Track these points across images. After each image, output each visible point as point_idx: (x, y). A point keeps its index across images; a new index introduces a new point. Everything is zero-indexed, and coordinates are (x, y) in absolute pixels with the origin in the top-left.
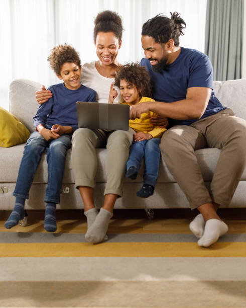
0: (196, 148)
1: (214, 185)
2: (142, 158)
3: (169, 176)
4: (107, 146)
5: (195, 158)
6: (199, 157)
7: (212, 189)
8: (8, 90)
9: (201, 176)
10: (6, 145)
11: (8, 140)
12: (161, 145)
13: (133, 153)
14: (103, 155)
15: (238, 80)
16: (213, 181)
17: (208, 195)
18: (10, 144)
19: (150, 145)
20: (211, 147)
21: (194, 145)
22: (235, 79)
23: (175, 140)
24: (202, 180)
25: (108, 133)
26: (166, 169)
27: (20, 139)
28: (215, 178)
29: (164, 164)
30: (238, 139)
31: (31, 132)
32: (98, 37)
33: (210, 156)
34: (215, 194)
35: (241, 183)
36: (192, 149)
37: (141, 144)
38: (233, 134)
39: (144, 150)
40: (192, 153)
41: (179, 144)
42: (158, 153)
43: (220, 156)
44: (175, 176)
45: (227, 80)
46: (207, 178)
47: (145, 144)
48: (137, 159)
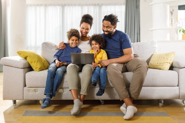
1: (131, 89)
2: (99, 77)
3: (111, 84)
4: (82, 71)
5: (122, 77)
6: (124, 77)
7: (130, 91)
8: (41, 46)
9: (125, 85)
10: (38, 70)
11: (39, 68)
12: (107, 70)
15: (139, 42)
16: (130, 87)
17: (128, 94)
18: (40, 70)
20: (129, 72)
21: (121, 70)
22: (137, 42)
23: (113, 68)
24: (125, 87)
25: (83, 65)
26: (109, 81)
27: (45, 66)
28: (131, 86)
29: (108, 79)
30: (140, 68)
31: (50, 64)
32: (82, 25)
33: (129, 75)
34: (132, 93)
35: (143, 88)
37: (98, 70)
38: (138, 66)
39: (99, 73)
40: (121, 74)
41: (115, 70)
42: (106, 74)
43: (133, 75)
44: (113, 85)
45: (134, 42)
46: (128, 86)
47: (100, 70)
48: (97, 77)
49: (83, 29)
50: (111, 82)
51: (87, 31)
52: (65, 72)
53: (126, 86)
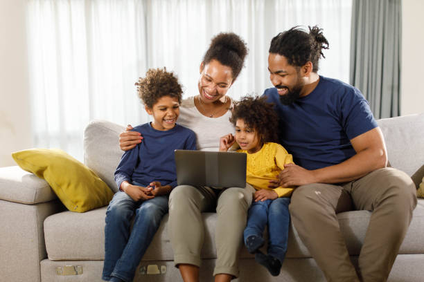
0: (339, 210)
1: (363, 260)
2: (265, 226)
3: (303, 248)
4: (218, 209)
5: (337, 224)
6: (343, 223)
7: (360, 266)
8: (83, 137)
9: (345, 247)
10: (80, 209)
11: (82, 203)
13: (252, 218)
14: (212, 222)
15: (395, 118)
16: (361, 256)
18: (86, 208)
19: (275, 207)
20: (359, 210)
21: (335, 207)
22: (391, 116)
23: (311, 199)
24: (346, 254)
26: (298, 239)
27: (99, 201)
28: (363, 252)
29: (295, 232)
30: (394, 198)
31: (114, 192)
33: (358, 220)
34: (364, 272)
35: (399, 257)
36: (333, 212)
37: (263, 206)
38: (387, 191)
39: (268, 213)
40: (334, 217)
41: (316, 205)
42: (286, 215)
43: (371, 220)
45: (380, 118)
46: (354, 250)
47: (269, 206)
48: (258, 226)
49: (210, 80)
50: (304, 240)
51: (219, 89)
52: (164, 212)
53: (349, 250)
